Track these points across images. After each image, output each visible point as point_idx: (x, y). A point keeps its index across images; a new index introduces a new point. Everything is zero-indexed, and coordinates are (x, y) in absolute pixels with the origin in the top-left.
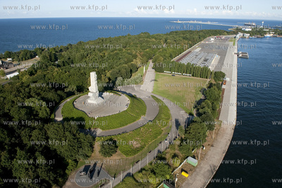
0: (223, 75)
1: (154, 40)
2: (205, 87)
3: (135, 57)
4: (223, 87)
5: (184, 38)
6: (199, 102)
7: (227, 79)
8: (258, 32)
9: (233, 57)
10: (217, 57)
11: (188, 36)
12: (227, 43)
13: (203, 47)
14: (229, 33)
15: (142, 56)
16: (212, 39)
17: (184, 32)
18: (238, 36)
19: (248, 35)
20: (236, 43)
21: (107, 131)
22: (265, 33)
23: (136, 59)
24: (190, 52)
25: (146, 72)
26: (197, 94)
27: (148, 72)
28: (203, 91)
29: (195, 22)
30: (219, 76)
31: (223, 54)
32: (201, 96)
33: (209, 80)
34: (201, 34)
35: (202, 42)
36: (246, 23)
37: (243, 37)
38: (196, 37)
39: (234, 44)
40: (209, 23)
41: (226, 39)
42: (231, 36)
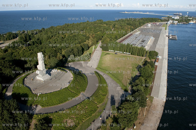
0: (156, 54)
1: (105, 25)
2: (141, 64)
3: (88, 38)
4: (156, 64)
5: (128, 24)
6: (135, 79)
7: (160, 57)
9: (165, 38)
10: (152, 39)
11: (131, 23)
12: (160, 28)
13: (142, 30)
14: (162, 21)
15: (94, 38)
16: (149, 25)
18: (169, 23)
19: (176, 22)
20: (167, 28)
21: (46, 107)
22: (190, 20)
23: (88, 40)
24: (131, 34)
25: (94, 51)
26: (133, 71)
27: (97, 52)
28: (139, 68)
29: (138, 13)
30: (153, 54)
31: (157, 37)
32: (137, 73)
33: (144, 58)
34: (141, 21)
35: (142, 27)
36: (175, 13)
37: (173, 24)
38: (138, 23)
40: (148, 13)
41: (160, 25)
42: (163, 23)
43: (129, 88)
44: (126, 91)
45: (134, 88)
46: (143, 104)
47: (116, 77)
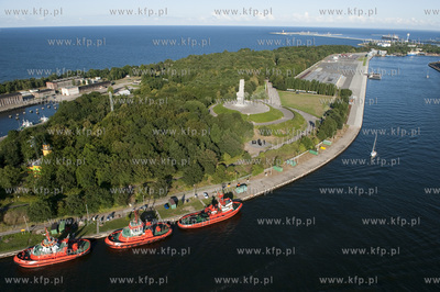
8: (400, 49)
9: (362, 79)
10: (343, 78)
11: (305, 54)
12: (355, 63)
13: (324, 66)
14: (358, 50)
17: (298, 49)
18: (370, 54)
19: (383, 53)
20: (367, 63)
22: (409, 50)
30: (346, 94)
33: (335, 97)
35: (323, 61)
37: (378, 56)
38: (315, 54)
39: (364, 64)
41: (354, 58)
42: (360, 54)
46: (340, 127)
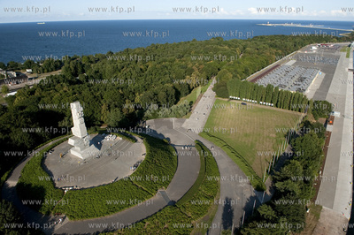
0: (329, 108)
1: (226, 47)
2: (295, 129)
3: (190, 72)
4: (329, 128)
5: (271, 46)
7: (337, 114)
9: (346, 75)
10: (320, 75)
11: (278, 43)
12: (336, 53)
13: (297, 57)
14: (340, 39)
15: (201, 71)
16: (314, 48)
20: (351, 54)
23: (190, 75)
24: (277, 66)
25: (201, 96)
26: (279, 142)
27: (205, 99)
28: (292, 137)
29: (292, 25)
31: (330, 71)
32: (285, 149)
33: (303, 115)
35: (299, 51)
38: (291, 44)
39: (348, 56)
41: (335, 49)
42: (342, 44)
43: (267, 181)
44: (259, 189)
45: (278, 185)
47: (240, 156)
